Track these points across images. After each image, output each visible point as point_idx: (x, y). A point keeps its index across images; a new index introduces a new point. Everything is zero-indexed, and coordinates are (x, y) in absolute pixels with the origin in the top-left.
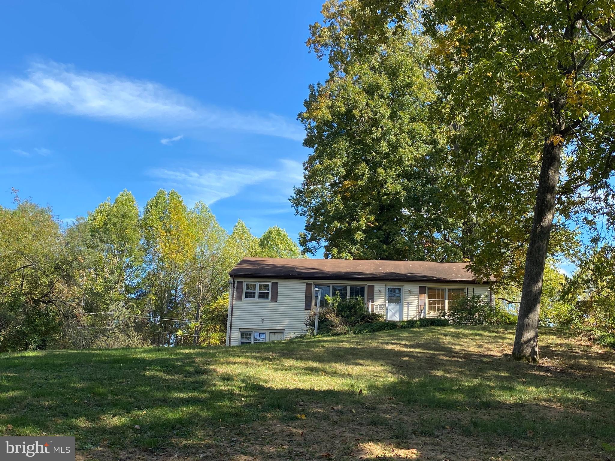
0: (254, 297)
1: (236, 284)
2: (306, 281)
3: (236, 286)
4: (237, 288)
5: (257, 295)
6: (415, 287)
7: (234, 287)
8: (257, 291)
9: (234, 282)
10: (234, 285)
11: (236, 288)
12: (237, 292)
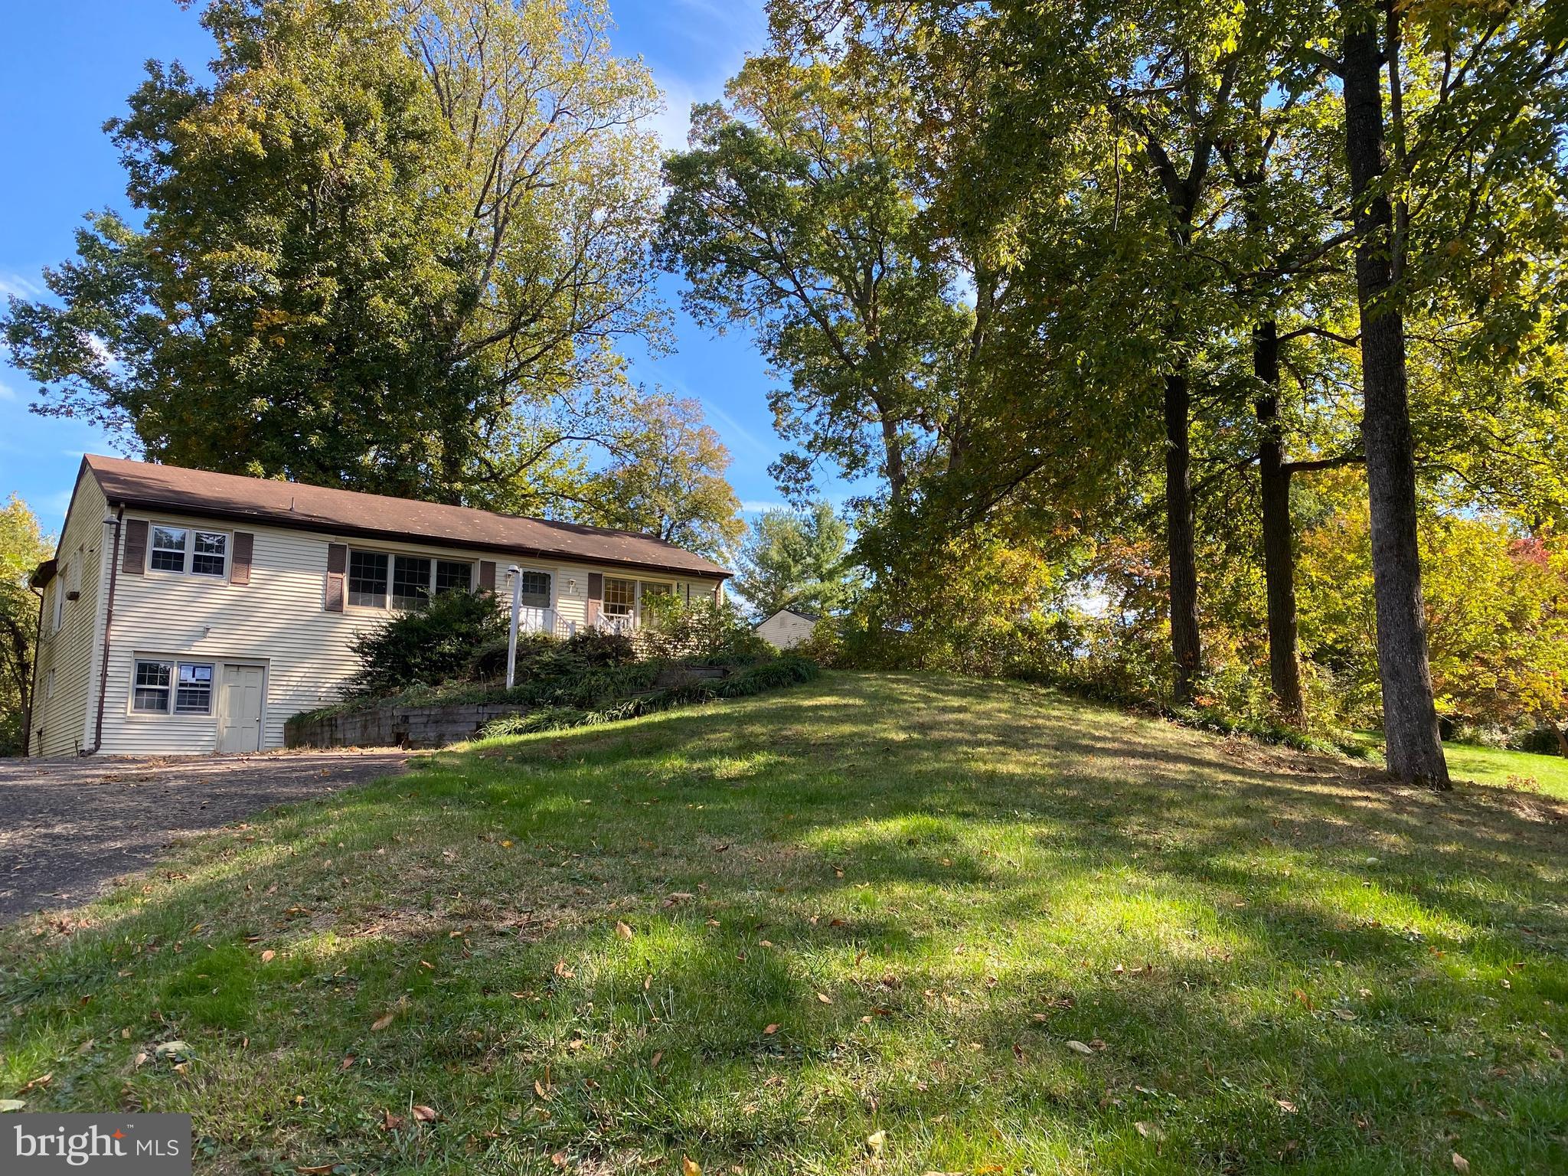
0: (179, 567)
1: (124, 527)
2: (332, 538)
3: (123, 532)
4: (128, 540)
5: (188, 562)
6: (580, 576)
7: (117, 536)
8: (189, 553)
9: (119, 518)
10: (118, 530)
11: (123, 537)
12: (129, 550)
